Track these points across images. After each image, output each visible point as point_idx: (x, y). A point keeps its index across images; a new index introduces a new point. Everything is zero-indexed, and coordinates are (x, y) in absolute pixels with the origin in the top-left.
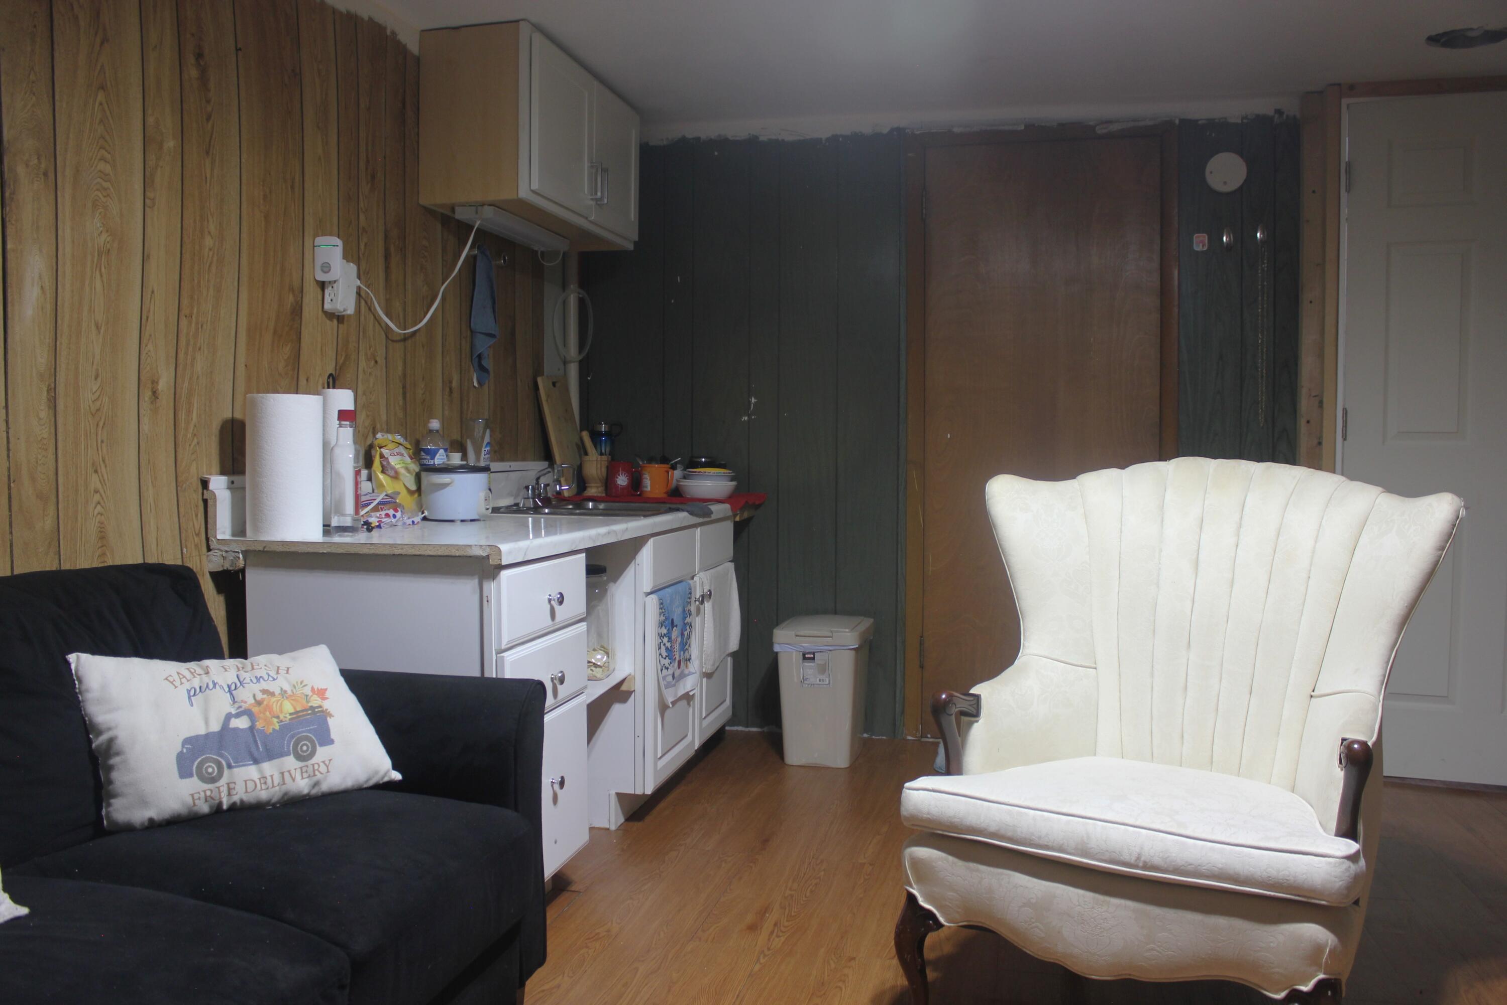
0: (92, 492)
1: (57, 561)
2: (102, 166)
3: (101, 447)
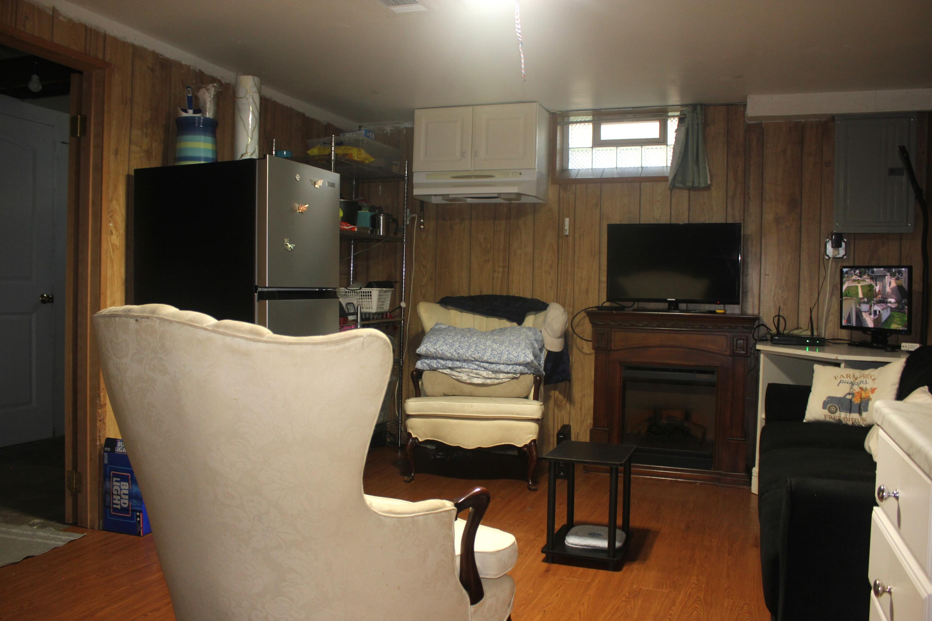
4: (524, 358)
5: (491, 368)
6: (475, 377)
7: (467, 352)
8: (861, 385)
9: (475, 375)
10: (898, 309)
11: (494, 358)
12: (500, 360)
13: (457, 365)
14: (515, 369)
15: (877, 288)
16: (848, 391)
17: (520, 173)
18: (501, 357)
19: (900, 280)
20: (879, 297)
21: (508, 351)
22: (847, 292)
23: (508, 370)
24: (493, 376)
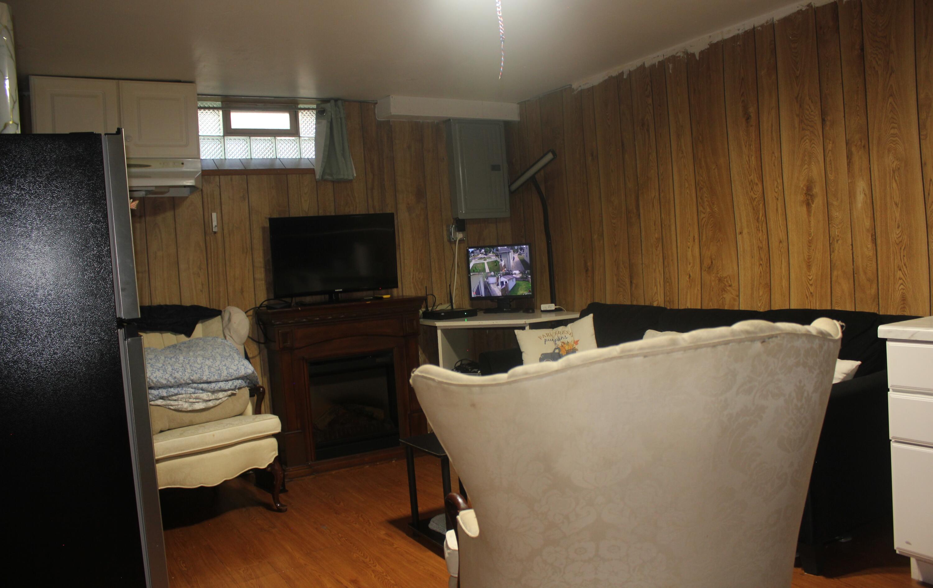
0: (898, 279)
1: (877, 308)
2: (892, 131)
3: (903, 259)
4: (245, 370)
5: (211, 388)
6: (196, 402)
7: (184, 374)
8: (562, 340)
9: (194, 400)
10: (523, 279)
11: (214, 376)
12: (220, 377)
13: (173, 392)
14: (235, 384)
15: (503, 263)
16: (554, 347)
17: (183, 162)
18: (221, 374)
19: (523, 255)
20: (505, 271)
21: (225, 365)
22: (474, 269)
23: (229, 387)
24: (214, 397)
